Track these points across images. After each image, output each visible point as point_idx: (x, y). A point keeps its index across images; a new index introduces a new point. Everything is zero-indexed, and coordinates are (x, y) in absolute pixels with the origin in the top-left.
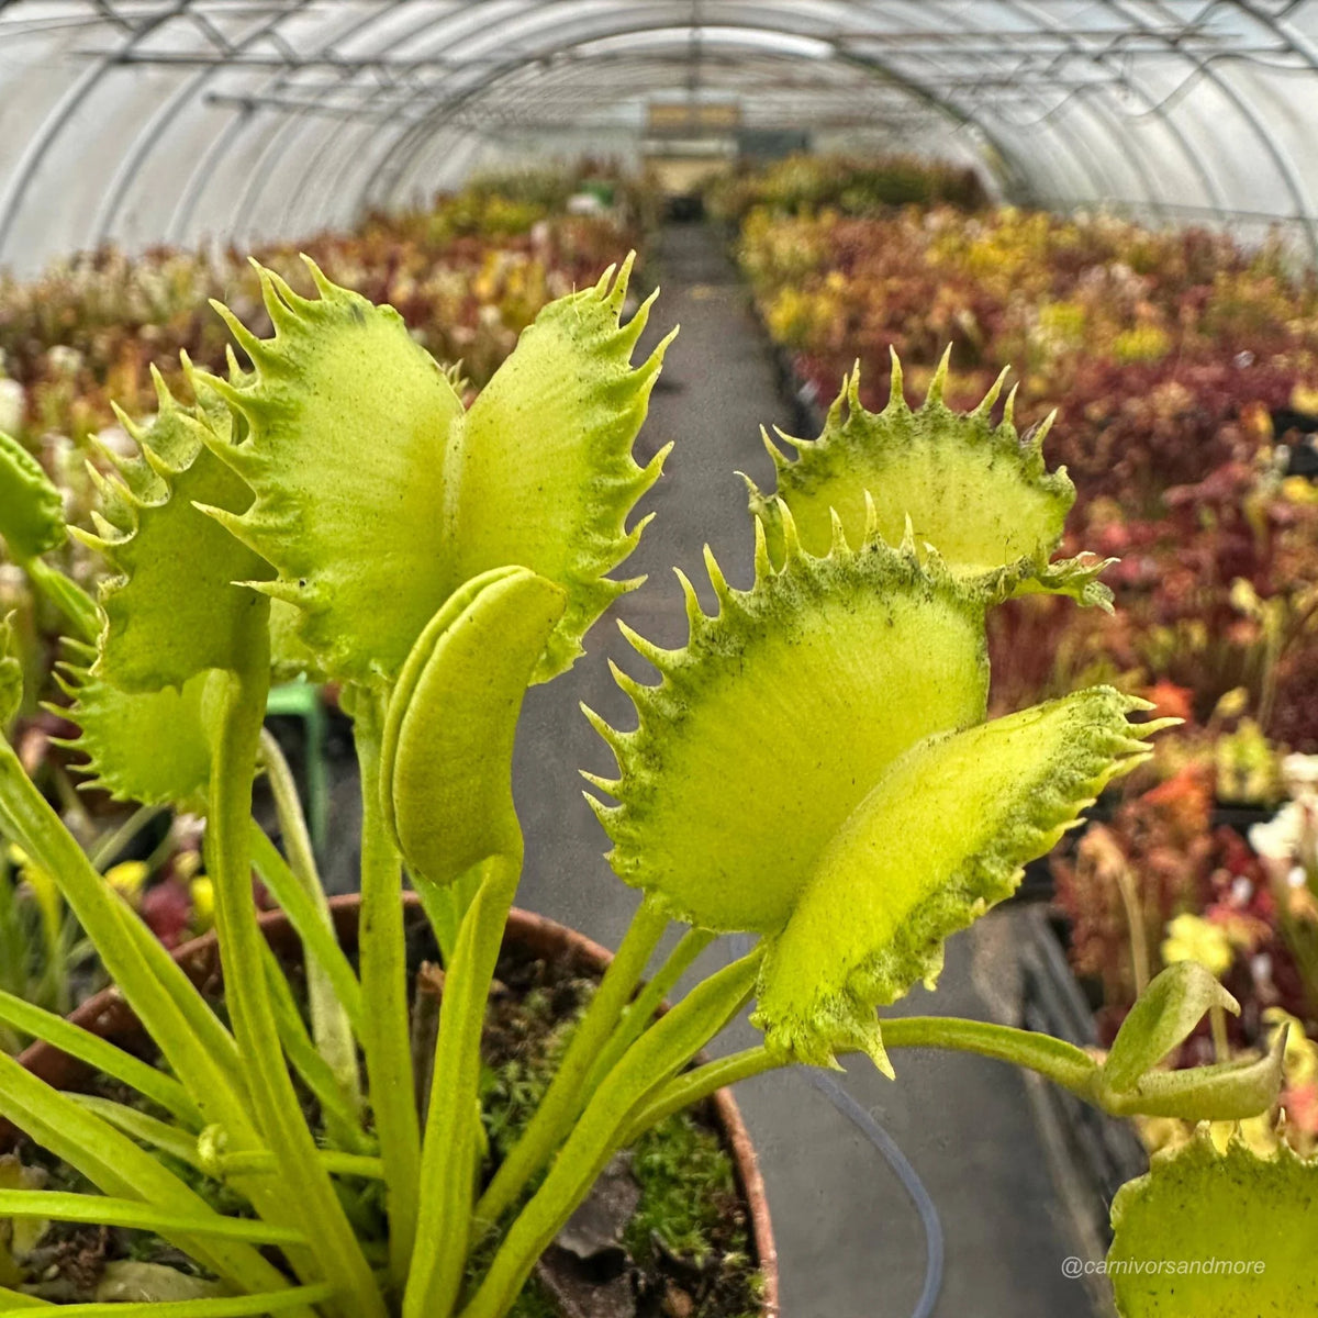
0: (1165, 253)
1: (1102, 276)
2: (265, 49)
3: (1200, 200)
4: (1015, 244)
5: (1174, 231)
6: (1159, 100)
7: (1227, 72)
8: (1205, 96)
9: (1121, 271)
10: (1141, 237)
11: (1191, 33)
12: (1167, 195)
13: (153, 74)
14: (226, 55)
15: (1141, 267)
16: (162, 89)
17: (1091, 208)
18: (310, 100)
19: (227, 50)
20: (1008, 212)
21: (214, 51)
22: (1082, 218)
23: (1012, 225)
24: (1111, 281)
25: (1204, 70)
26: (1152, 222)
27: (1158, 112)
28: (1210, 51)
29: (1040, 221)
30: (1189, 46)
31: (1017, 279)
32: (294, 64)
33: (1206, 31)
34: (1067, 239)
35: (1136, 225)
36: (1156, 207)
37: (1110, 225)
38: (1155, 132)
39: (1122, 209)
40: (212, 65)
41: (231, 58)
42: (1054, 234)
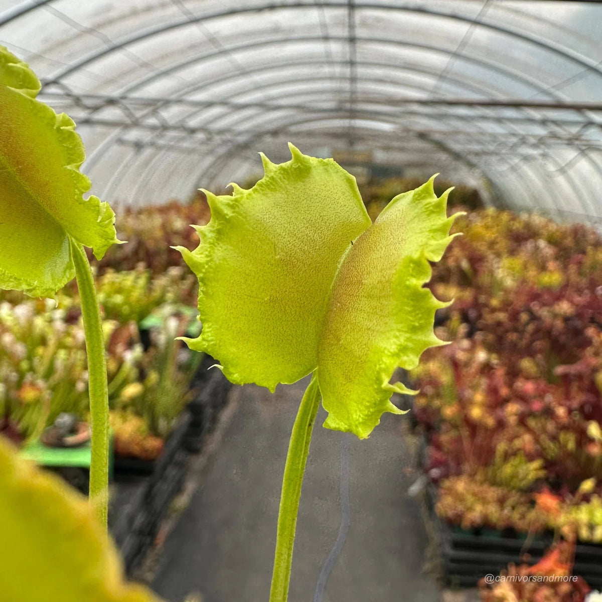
0: (564, 235)
1: (533, 245)
2: (152, 121)
3: (580, 211)
4: (492, 227)
5: (568, 225)
6: (563, 165)
7: (594, 155)
8: (584, 165)
9: (542, 243)
10: (553, 227)
11: (577, 138)
12: (565, 208)
13: (99, 129)
14: (133, 122)
15: (551, 241)
16: (103, 136)
17: (529, 211)
18: (172, 143)
19: (133, 120)
20: (491, 210)
21: (128, 121)
22: (524, 217)
23: (492, 217)
24: (537, 248)
25: (583, 153)
26: (558, 220)
27: (562, 171)
28: (585, 145)
29: (505, 217)
30: (577, 142)
31: (492, 244)
32: (165, 127)
33: (583, 137)
34: (517, 226)
35: (551, 221)
36: (560, 213)
37: (537, 220)
38: (561, 180)
39: (544, 213)
40: (126, 126)
41: (136, 124)
42: (512, 223)
